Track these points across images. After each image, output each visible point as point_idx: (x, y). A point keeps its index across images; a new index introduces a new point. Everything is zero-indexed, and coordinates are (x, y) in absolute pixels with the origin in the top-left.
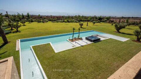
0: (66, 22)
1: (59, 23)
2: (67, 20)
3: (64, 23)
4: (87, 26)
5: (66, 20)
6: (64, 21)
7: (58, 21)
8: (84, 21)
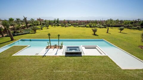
0: (88, 27)
1: (80, 28)
2: (90, 25)
3: (85, 28)
4: (107, 33)
5: (88, 25)
6: (86, 26)
7: (80, 26)
8: (112, 26)
